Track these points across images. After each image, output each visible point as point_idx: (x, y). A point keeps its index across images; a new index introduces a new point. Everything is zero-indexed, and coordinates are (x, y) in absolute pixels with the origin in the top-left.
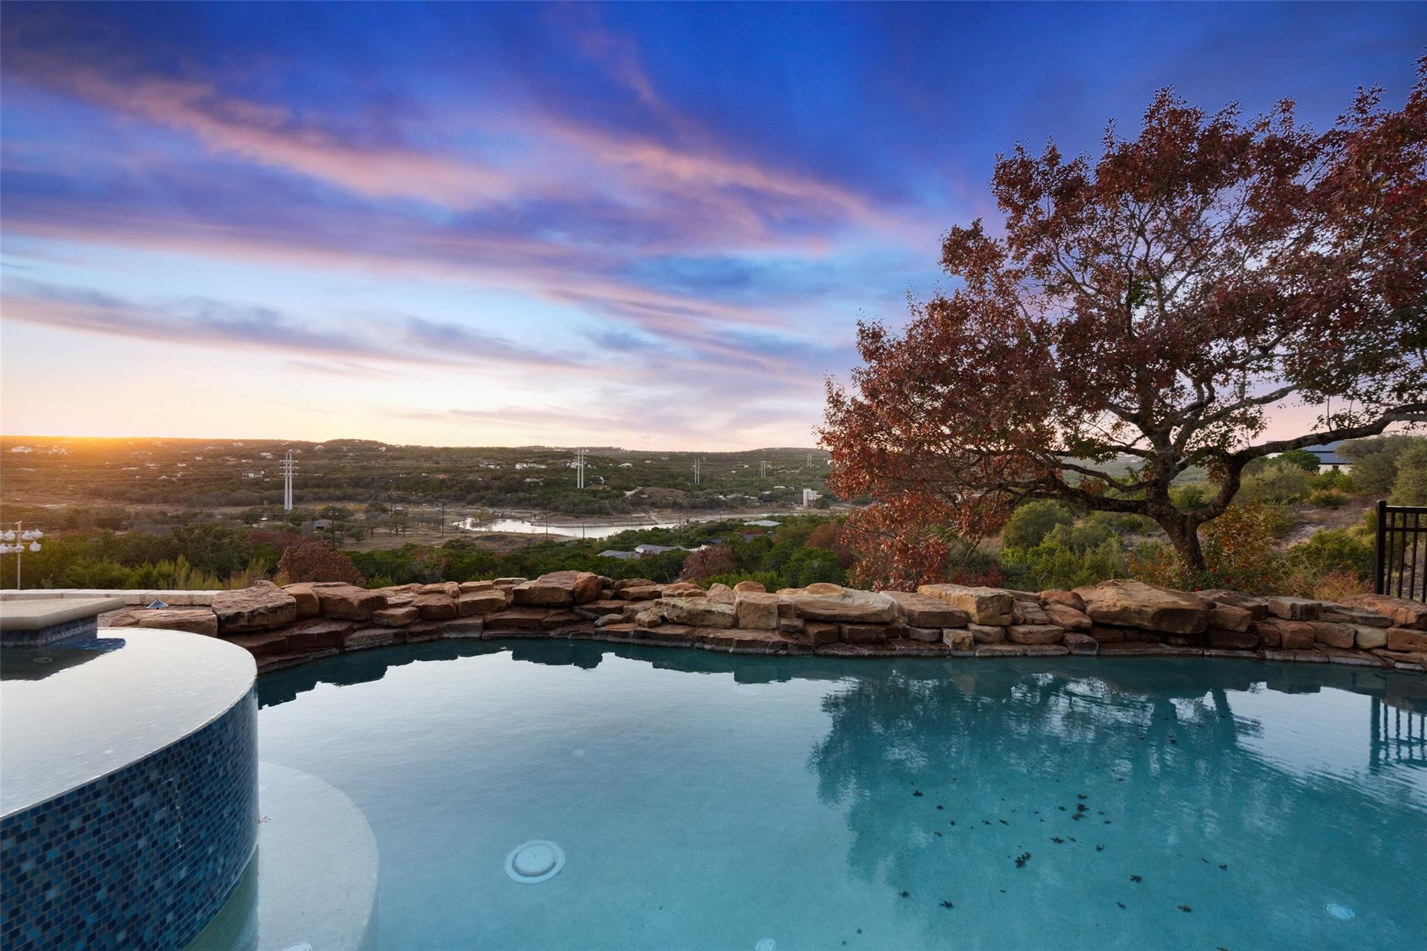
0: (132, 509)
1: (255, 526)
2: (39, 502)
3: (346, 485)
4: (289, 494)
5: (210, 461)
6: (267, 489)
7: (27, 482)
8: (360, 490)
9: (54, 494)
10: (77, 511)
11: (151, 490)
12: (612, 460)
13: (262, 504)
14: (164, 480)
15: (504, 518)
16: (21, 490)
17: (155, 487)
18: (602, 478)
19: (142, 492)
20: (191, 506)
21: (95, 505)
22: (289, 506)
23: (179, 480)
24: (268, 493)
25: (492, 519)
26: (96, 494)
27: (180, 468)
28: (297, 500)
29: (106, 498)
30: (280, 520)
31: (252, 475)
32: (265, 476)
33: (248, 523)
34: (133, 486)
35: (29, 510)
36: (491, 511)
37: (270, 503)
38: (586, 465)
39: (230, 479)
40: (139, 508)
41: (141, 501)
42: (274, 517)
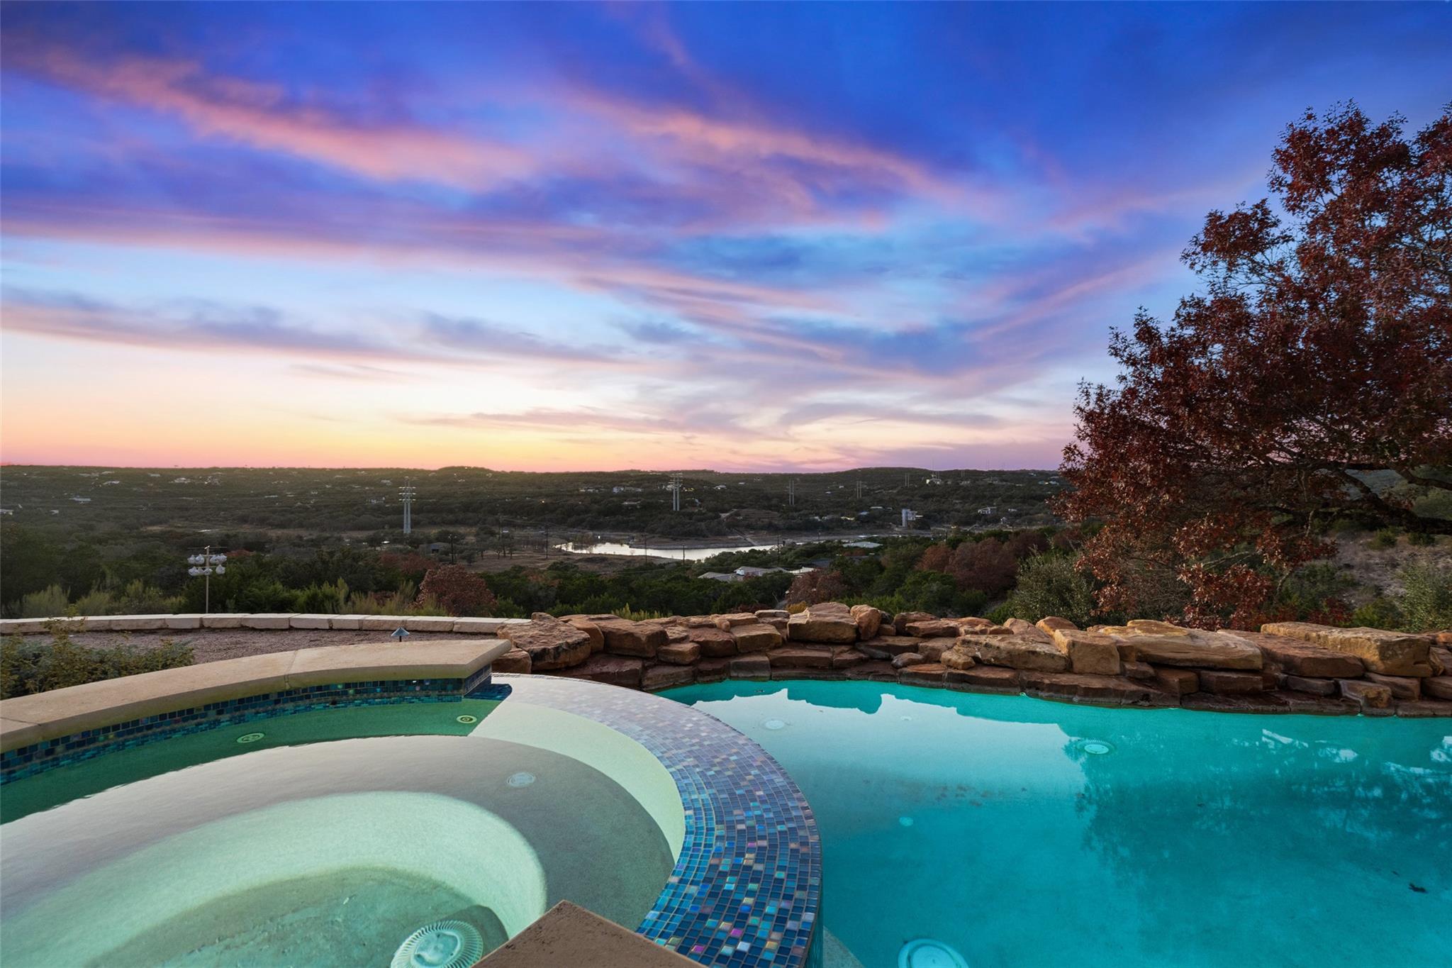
0: (274, 533)
1: (378, 548)
2: (194, 528)
3: (457, 510)
4: (407, 518)
5: (338, 488)
6: (388, 514)
7: (187, 509)
8: (470, 515)
9: (208, 520)
10: (228, 536)
11: (289, 516)
12: (706, 483)
13: (383, 528)
14: (299, 507)
16: (182, 517)
17: (292, 513)
18: (697, 501)
19: (282, 518)
20: (324, 530)
21: (242, 530)
22: (407, 530)
23: (313, 507)
24: (389, 517)
25: (595, 542)
26: (244, 520)
27: (312, 495)
28: (415, 524)
29: (252, 524)
30: (401, 542)
31: (375, 502)
32: (386, 502)
33: (372, 546)
34: (274, 512)
35: (188, 535)
36: (592, 533)
37: (391, 527)
38: (681, 488)
39: (355, 505)
40: (280, 532)
41: (282, 526)
42: (393, 541)
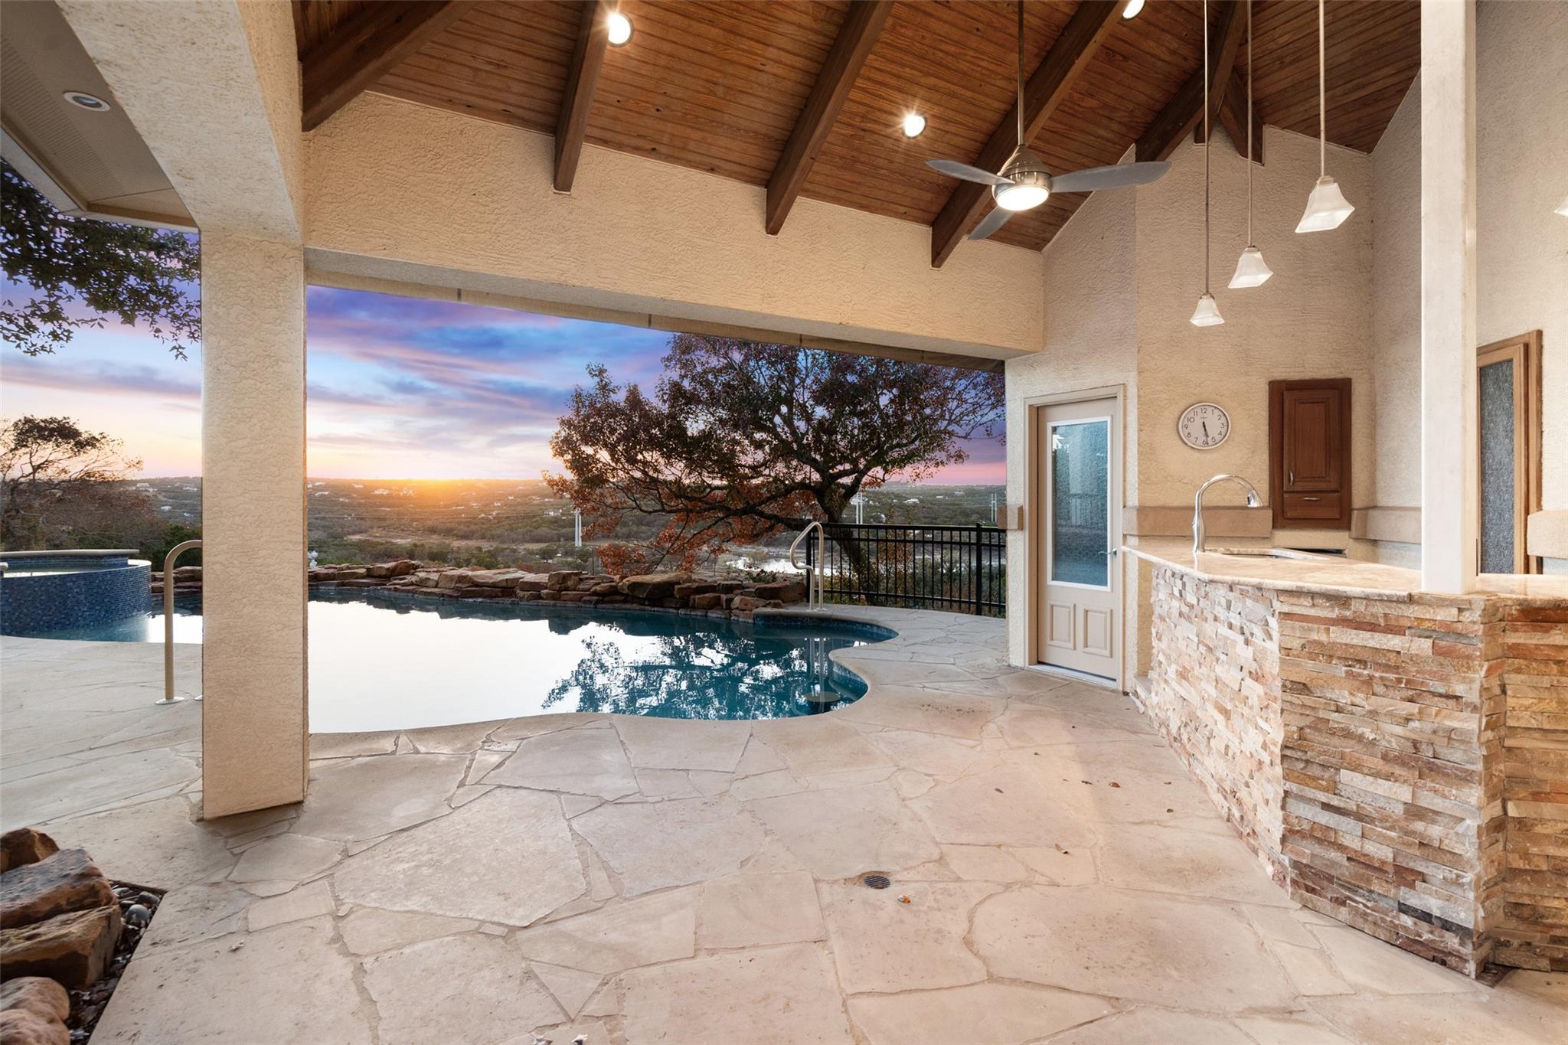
0: (456, 544)
1: (550, 561)
2: (390, 537)
3: (631, 523)
4: (579, 531)
5: (519, 500)
6: (564, 527)
7: (385, 520)
8: (643, 528)
9: (403, 530)
10: (415, 545)
11: (473, 527)
12: (897, 496)
13: (559, 541)
14: (483, 518)
15: (778, 558)
16: (380, 527)
17: (476, 524)
18: (883, 516)
19: (466, 529)
20: (503, 542)
21: (431, 541)
22: (578, 543)
23: (495, 518)
24: (564, 530)
25: (766, 558)
26: (433, 531)
27: (495, 507)
28: (586, 537)
29: (439, 534)
30: (571, 555)
31: (552, 514)
32: (563, 515)
33: (544, 558)
34: (459, 523)
35: (382, 544)
36: (766, 550)
37: (566, 540)
38: (868, 502)
39: (534, 517)
40: (463, 543)
41: (465, 537)
42: (566, 554)
